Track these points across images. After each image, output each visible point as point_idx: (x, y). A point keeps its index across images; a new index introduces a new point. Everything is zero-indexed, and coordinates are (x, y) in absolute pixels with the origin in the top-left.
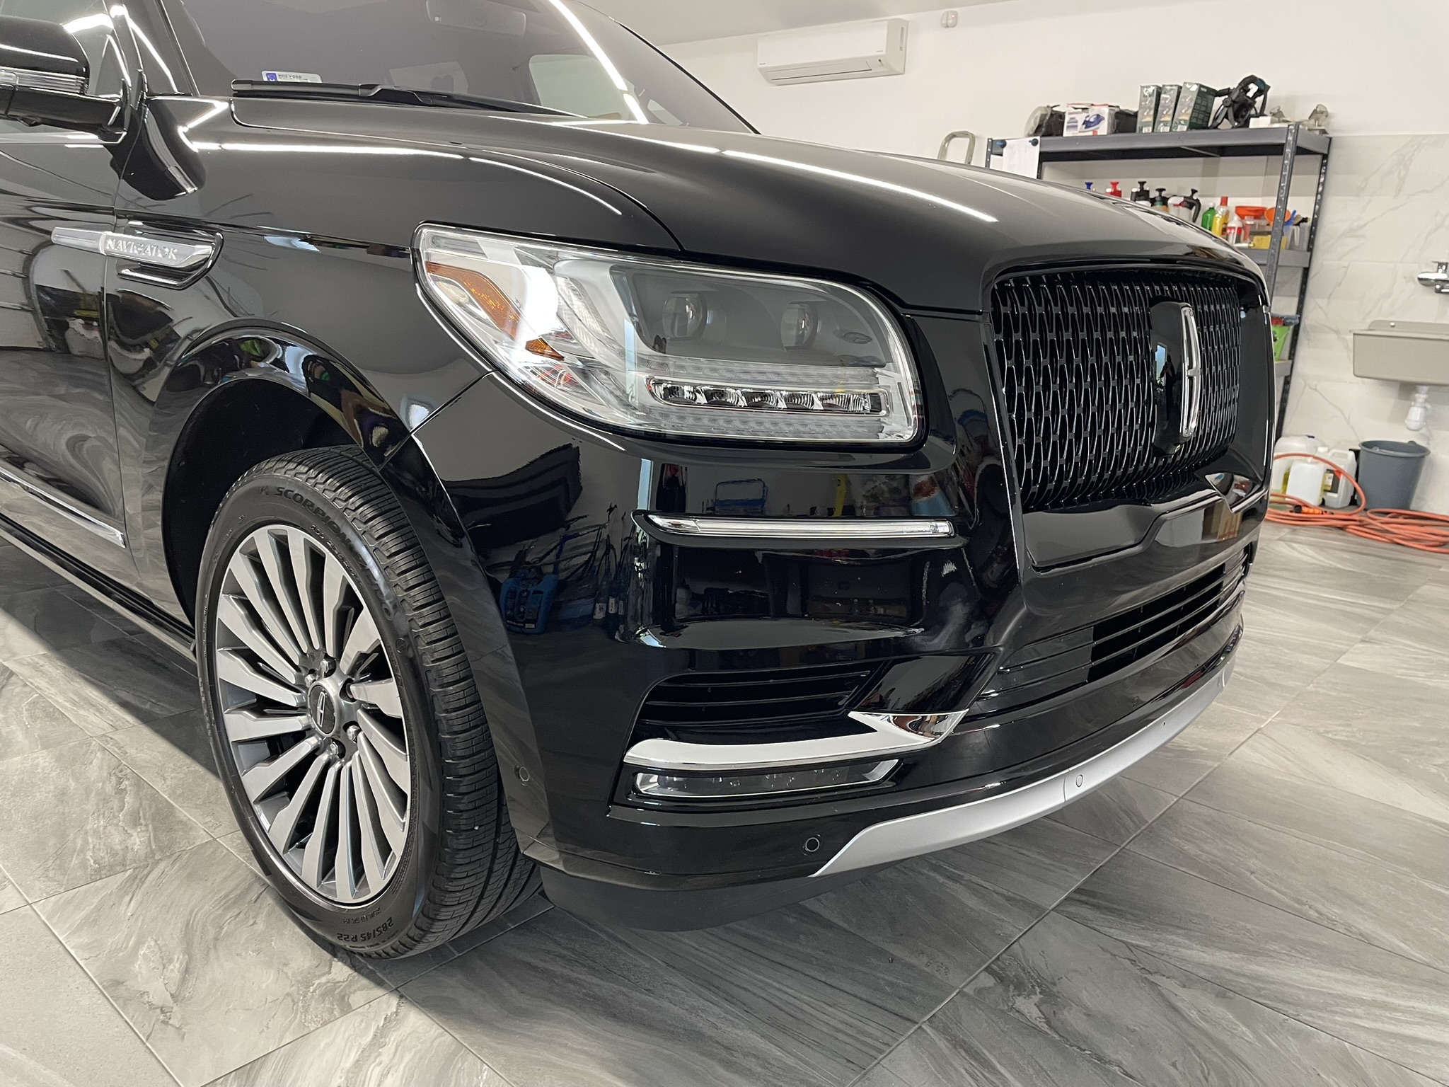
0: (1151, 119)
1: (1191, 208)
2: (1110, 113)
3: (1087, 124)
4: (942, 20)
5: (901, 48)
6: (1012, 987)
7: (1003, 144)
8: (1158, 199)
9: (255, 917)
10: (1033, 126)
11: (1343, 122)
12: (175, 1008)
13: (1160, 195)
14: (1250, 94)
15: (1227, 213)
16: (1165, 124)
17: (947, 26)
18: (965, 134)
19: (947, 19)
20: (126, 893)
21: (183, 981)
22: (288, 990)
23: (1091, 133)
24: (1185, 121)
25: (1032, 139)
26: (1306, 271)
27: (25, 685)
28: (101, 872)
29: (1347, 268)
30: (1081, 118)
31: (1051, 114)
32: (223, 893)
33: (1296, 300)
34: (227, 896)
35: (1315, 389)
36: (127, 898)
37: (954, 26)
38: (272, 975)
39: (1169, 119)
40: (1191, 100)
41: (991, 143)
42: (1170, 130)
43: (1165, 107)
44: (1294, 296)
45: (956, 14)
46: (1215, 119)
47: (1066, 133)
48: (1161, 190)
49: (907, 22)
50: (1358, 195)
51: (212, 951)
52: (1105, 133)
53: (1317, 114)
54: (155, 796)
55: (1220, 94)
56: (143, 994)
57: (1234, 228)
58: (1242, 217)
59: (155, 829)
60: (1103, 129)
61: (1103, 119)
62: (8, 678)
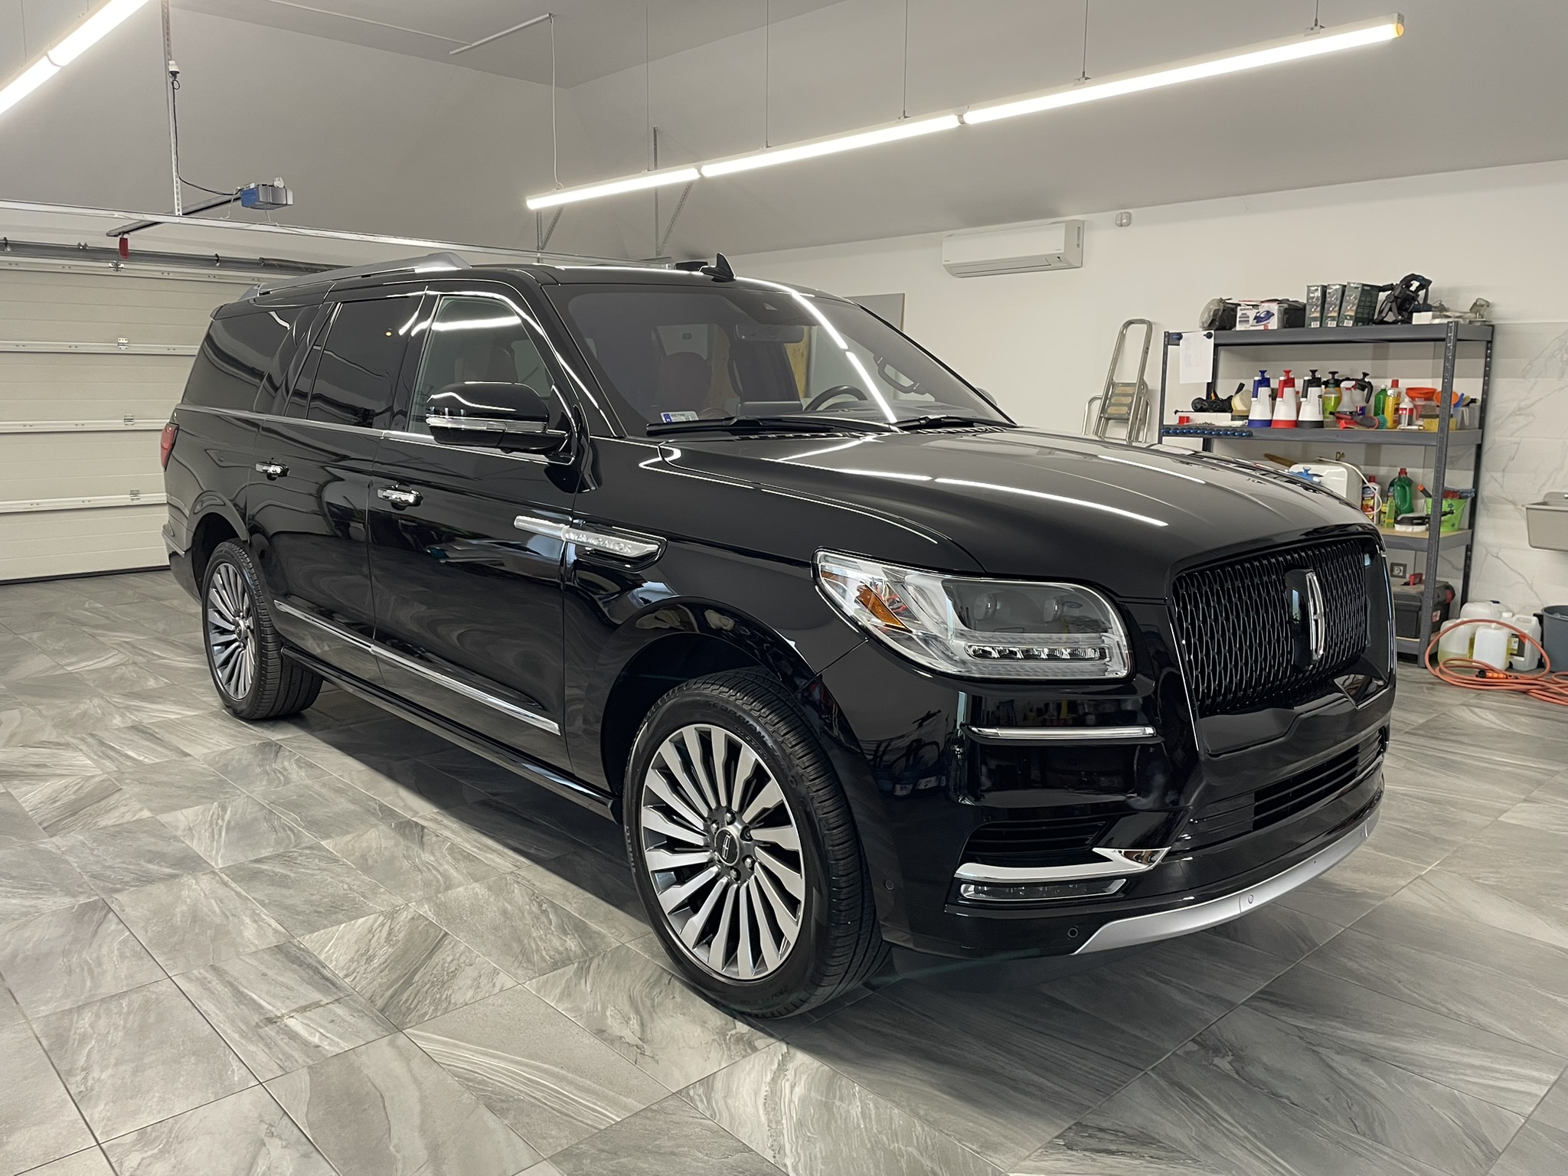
0: (1318, 315)
1: (1363, 390)
2: (1279, 310)
3: (1258, 319)
4: (1116, 220)
5: (1078, 245)
6: (1211, 1052)
7: (1179, 336)
8: (1332, 381)
9: (673, 993)
10: (1207, 318)
11: (1507, 309)
12: (645, 1046)
13: (1333, 378)
14: (1413, 288)
15: (1399, 394)
16: (1333, 319)
17: (1122, 225)
18: (1142, 322)
19: (1121, 219)
20: (580, 978)
21: (643, 1031)
22: (712, 1037)
23: (1262, 328)
24: (1350, 316)
25: (1206, 332)
26: (1479, 448)
27: (437, 836)
28: (555, 966)
29: (1519, 444)
30: (1252, 314)
31: (1224, 310)
32: (645, 978)
33: (1472, 473)
34: (648, 980)
35: (1497, 557)
36: (583, 981)
37: (1128, 224)
38: (699, 1030)
39: (1335, 314)
40: (1355, 298)
41: (1168, 335)
42: (1337, 325)
43: (1331, 304)
44: (1470, 470)
45: (1129, 214)
46: (1381, 312)
47: (1239, 327)
48: (1334, 373)
49: (1083, 222)
50: (1524, 377)
51: (654, 1014)
52: (1276, 328)
53: (1476, 307)
54: (569, 916)
55: (1383, 289)
56: (621, 1037)
57: (1406, 409)
58: (1413, 399)
59: (580, 936)
60: (1273, 324)
61: (1273, 315)
62: (422, 831)
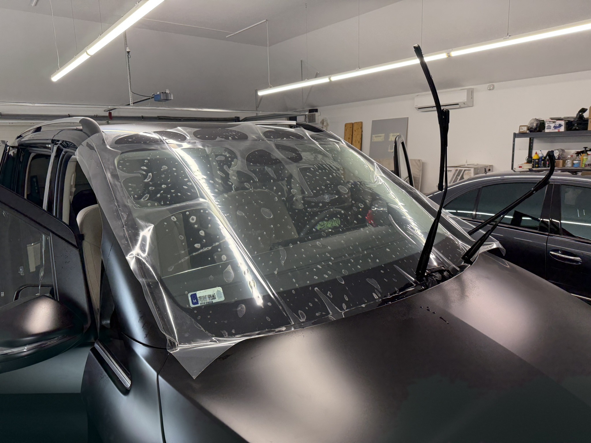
2: (565, 123)
3: (555, 127)
4: (488, 88)
5: (472, 98)
13: (585, 150)
17: (490, 90)
19: (490, 88)
23: (557, 131)
30: (552, 125)
31: (540, 124)
37: (493, 89)
45: (493, 85)
47: (547, 131)
48: (586, 148)
49: (473, 89)
52: (563, 131)
60: (562, 129)
61: (562, 125)
